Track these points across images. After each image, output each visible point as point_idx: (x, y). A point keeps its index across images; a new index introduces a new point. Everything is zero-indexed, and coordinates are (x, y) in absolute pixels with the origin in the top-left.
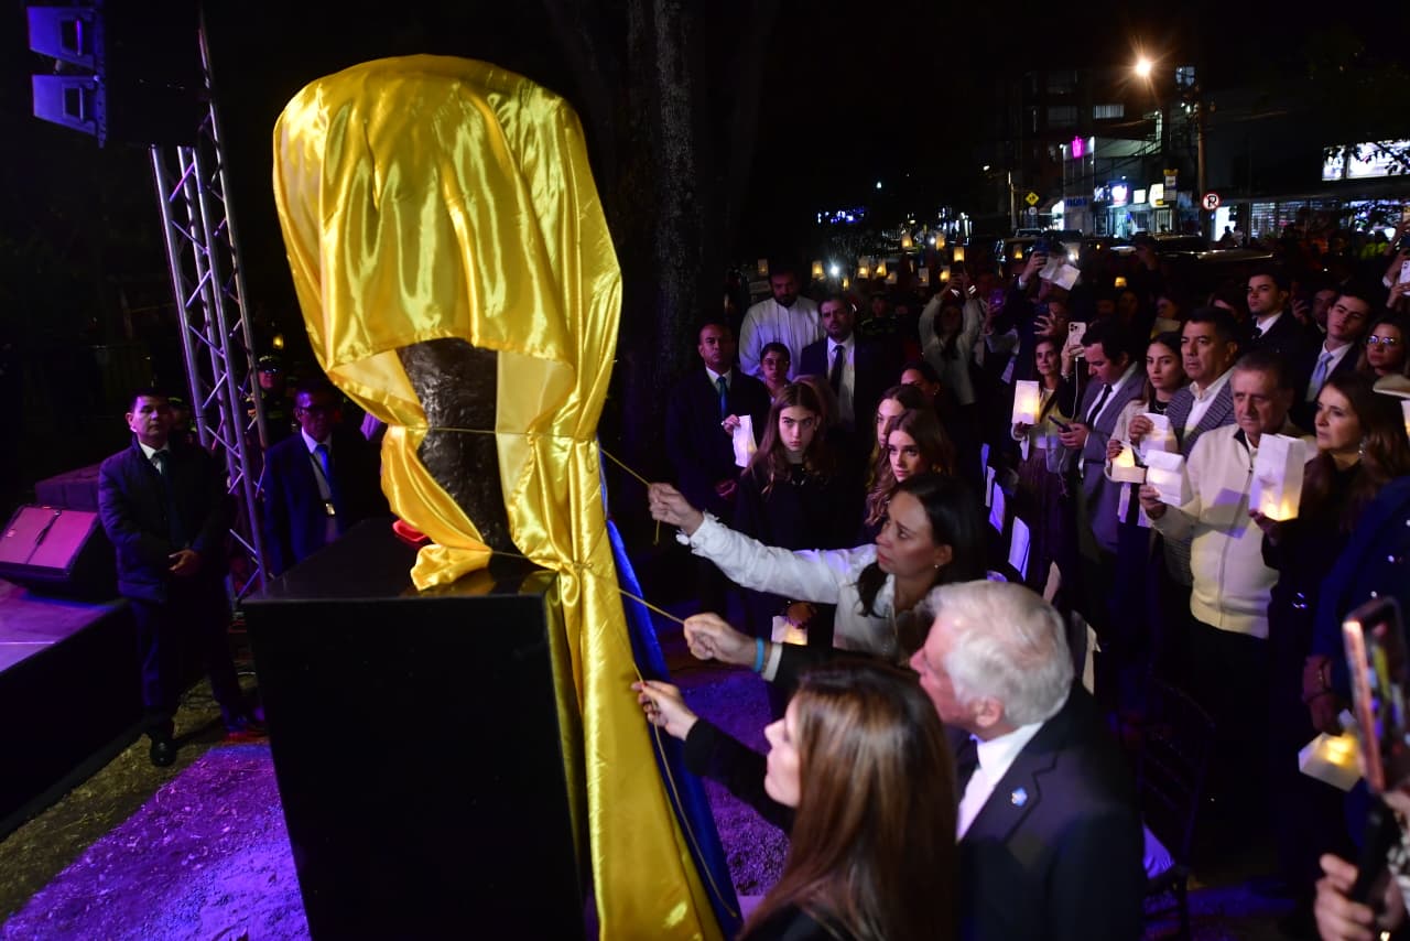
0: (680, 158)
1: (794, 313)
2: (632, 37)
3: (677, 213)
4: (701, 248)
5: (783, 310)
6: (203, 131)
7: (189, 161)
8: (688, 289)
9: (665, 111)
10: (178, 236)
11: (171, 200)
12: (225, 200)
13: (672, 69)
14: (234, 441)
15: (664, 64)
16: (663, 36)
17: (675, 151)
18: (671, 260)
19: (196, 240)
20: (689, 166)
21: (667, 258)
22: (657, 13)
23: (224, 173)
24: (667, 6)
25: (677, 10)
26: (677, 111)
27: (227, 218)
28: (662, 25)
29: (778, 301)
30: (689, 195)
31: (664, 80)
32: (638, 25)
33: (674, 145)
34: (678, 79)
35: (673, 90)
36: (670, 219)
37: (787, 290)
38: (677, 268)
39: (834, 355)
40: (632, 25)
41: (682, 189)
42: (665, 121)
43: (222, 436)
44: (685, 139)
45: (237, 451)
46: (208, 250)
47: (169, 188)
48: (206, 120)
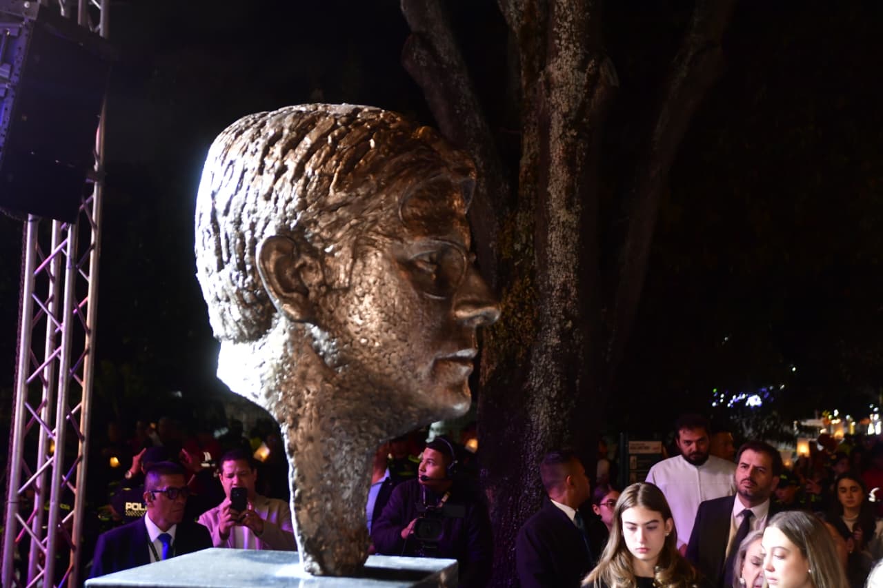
0: (564, 285)
1: (704, 474)
2: (525, 161)
3: (555, 341)
4: (578, 381)
5: (693, 468)
6: (83, 210)
7: (63, 235)
8: (560, 423)
9: (553, 236)
10: (35, 308)
11: (36, 273)
12: (90, 280)
13: (563, 193)
14: (43, 534)
15: (555, 190)
16: (557, 162)
17: (557, 277)
18: (544, 390)
19: (51, 314)
20: (573, 294)
21: (540, 388)
22: (553, 139)
23: (94, 253)
24: (564, 133)
25: (572, 136)
26: (564, 237)
27: (89, 299)
28: (557, 151)
29: (687, 458)
30: (569, 324)
31: (554, 204)
32: (532, 151)
33: (558, 270)
34: (569, 206)
35: (563, 215)
36: (547, 347)
37: (697, 446)
38: (549, 398)
39: (740, 520)
40: (525, 150)
41: (563, 317)
42: (551, 246)
43: (30, 526)
44: (571, 266)
45: (45, 545)
46: (63, 327)
47: (37, 261)
48: (87, 201)
